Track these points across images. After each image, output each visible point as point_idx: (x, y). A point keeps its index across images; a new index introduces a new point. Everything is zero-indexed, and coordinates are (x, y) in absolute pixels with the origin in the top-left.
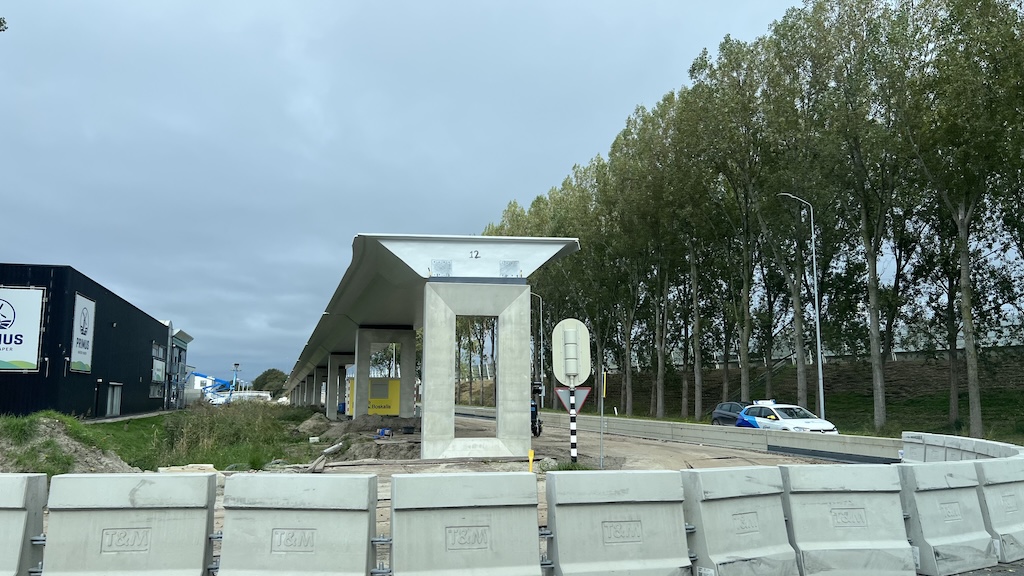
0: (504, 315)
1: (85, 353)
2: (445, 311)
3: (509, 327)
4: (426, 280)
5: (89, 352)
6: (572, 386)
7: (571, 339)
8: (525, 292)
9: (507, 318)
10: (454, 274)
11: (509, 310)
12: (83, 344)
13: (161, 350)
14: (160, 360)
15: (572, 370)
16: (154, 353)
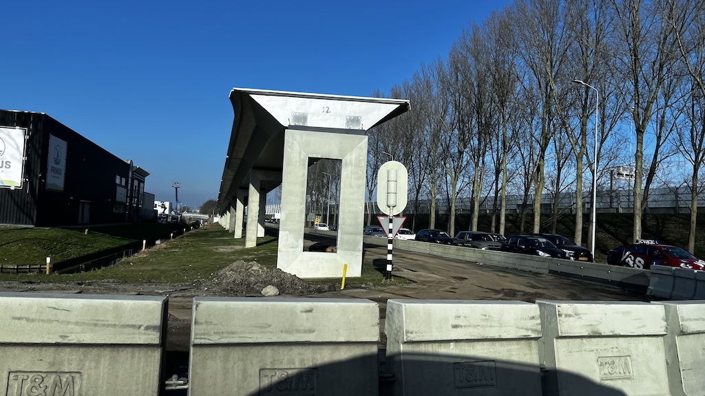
0: (346, 159)
1: (58, 178)
2: (300, 153)
3: (349, 168)
4: (287, 128)
5: (62, 177)
6: (391, 215)
7: (392, 177)
8: (364, 141)
9: (348, 162)
10: (309, 124)
11: (351, 155)
12: (57, 171)
13: (124, 180)
14: (123, 186)
15: (392, 203)
16: (118, 181)
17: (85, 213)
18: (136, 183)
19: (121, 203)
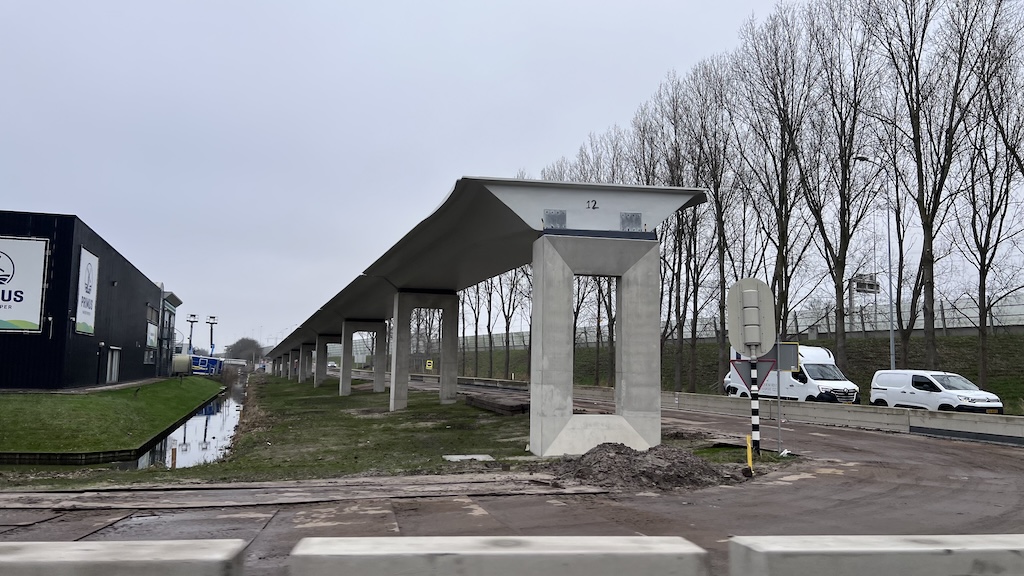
0: (628, 275)
1: (88, 314)
2: (563, 269)
3: (634, 289)
4: (539, 234)
5: (93, 312)
6: (754, 357)
7: (752, 302)
8: (654, 249)
9: (632, 278)
10: (570, 225)
11: (634, 269)
12: (87, 304)
13: (154, 313)
14: (154, 324)
15: (753, 338)
16: (148, 316)
17: (113, 365)
18: (167, 315)
19: (150, 349)
